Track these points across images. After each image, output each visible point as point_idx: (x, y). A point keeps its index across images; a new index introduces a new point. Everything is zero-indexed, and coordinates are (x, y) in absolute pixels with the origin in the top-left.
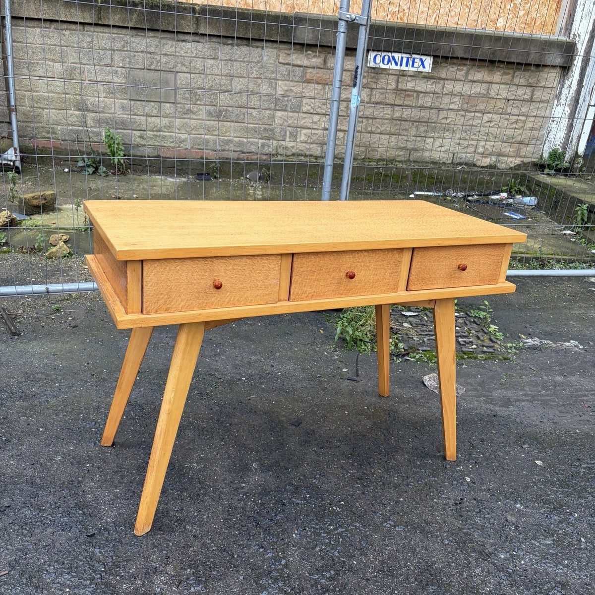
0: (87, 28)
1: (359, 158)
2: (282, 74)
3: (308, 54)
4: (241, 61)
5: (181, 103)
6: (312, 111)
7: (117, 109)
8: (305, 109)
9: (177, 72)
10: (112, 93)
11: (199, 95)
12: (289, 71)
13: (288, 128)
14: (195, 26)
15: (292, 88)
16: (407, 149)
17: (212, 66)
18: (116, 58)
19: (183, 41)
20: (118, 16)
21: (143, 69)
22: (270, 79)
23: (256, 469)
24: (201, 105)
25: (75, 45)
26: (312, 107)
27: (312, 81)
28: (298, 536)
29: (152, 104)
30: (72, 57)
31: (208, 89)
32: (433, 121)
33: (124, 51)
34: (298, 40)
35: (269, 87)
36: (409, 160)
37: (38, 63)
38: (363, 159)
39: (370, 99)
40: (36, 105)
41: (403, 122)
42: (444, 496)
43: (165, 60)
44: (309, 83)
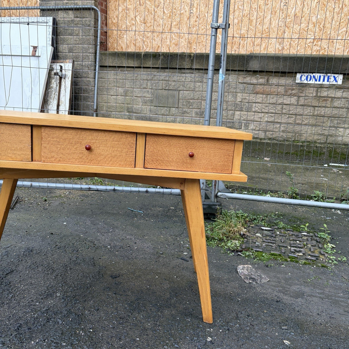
0: (136, 69)
1: (290, 140)
2: (240, 89)
3: (257, 77)
4: (216, 83)
5: (181, 108)
6: (259, 111)
7: (148, 111)
8: (254, 110)
9: (180, 90)
10: (146, 103)
11: (191, 103)
12: (245, 87)
13: (243, 121)
14: (190, 64)
15: (247, 97)
16: (325, 135)
17: (199, 86)
18: (149, 84)
19: (184, 73)
20: (151, 62)
21: (162, 89)
22: (233, 92)
23: (57, 296)
24: (191, 108)
25: (129, 79)
26: (259, 109)
27: (259, 93)
28: (35, 343)
29: (166, 108)
30: (128, 84)
31: (196, 99)
32: (344, 116)
33: (153, 80)
34: (250, 69)
35: (232, 97)
36: (326, 143)
37: (111, 88)
38: (294, 141)
39: (298, 103)
40: (109, 110)
41: (321, 118)
42: (176, 346)
43: (173, 84)
44: (257, 94)
